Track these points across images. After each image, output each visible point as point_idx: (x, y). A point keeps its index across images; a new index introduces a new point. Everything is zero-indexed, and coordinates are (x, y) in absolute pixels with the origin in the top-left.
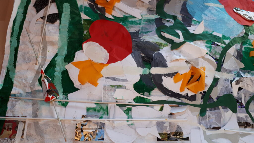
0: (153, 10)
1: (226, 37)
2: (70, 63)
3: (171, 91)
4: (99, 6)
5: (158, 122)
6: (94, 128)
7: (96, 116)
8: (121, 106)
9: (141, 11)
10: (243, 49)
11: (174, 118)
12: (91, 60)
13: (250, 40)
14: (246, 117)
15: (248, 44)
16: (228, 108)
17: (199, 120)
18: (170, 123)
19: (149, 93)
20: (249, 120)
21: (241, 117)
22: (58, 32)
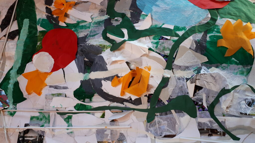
0: (104, 11)
1: (180, 27)
2: (21, 75)
3: (111, 95)
4: (55, 16)
5: (98, 129)
6: (35, 136)
7: (38, 125)
8: (62, 114)
9: (91, 14)
10: (208, 39)
11: (116, 125)
12: (38, 70)
13: (218, 26)
14: (210, 122)
15: (216, 31)
16: (184, 112)
17: (147, 126)
18: (112, 131)
19: (89, 100)
20: (215, 126)
21: (204, 122)
22: (15, 47)
